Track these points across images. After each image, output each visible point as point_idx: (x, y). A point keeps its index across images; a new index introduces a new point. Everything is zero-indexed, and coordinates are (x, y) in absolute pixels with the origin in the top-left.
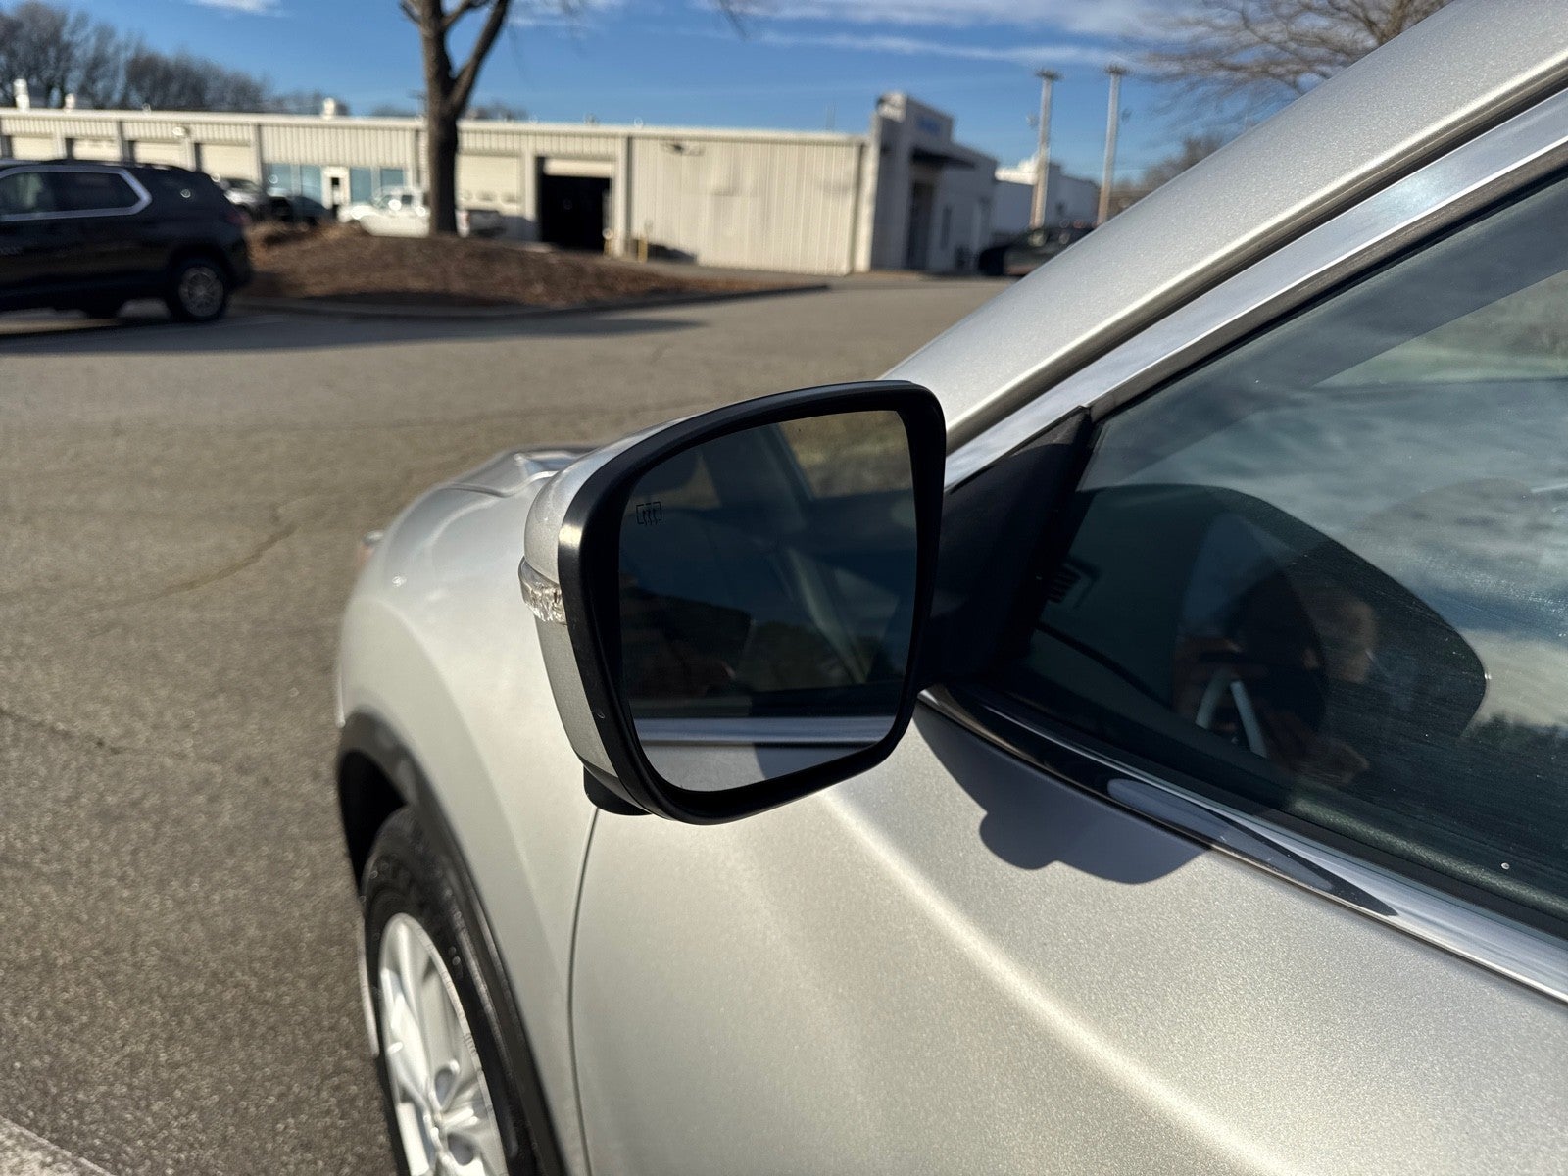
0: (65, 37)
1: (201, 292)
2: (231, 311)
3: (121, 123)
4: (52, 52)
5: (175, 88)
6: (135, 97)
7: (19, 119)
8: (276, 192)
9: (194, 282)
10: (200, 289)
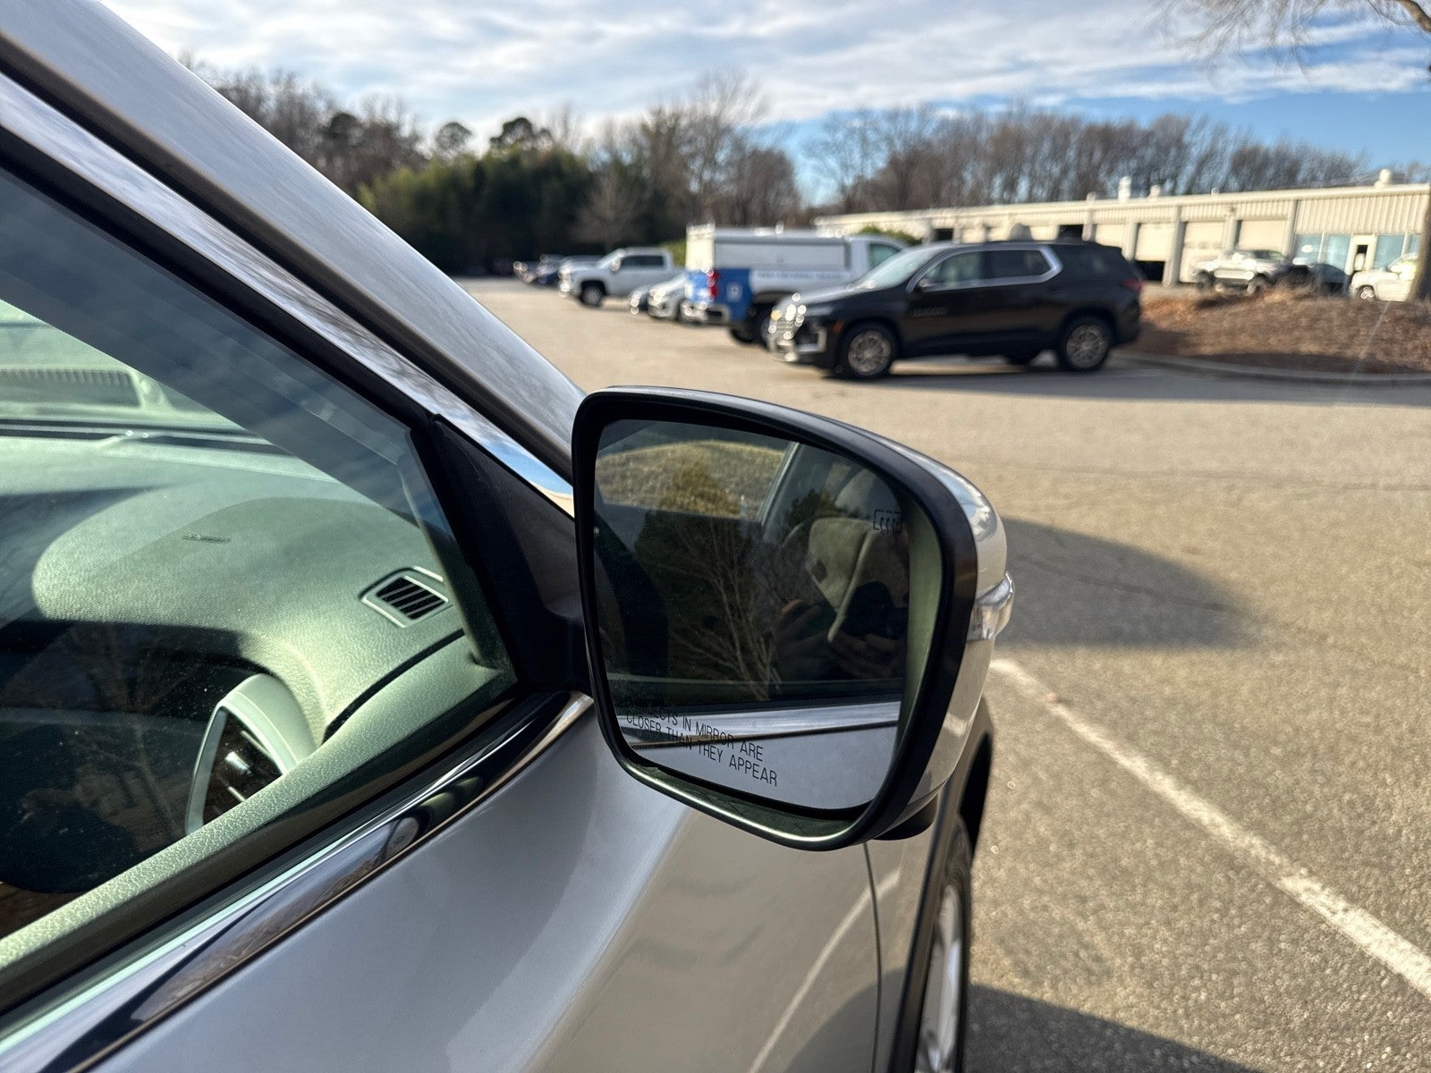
0: (1187, 138)
1: (1086, 347)
2: (1111, 362)
3: (1180, 208)
4: (1173, 152)
5: (1270, 172)
6: (1234, 183)
7: (1119, 209)
8: (1298, 262)
9: (1081, 339)
10: (1085, 344)
